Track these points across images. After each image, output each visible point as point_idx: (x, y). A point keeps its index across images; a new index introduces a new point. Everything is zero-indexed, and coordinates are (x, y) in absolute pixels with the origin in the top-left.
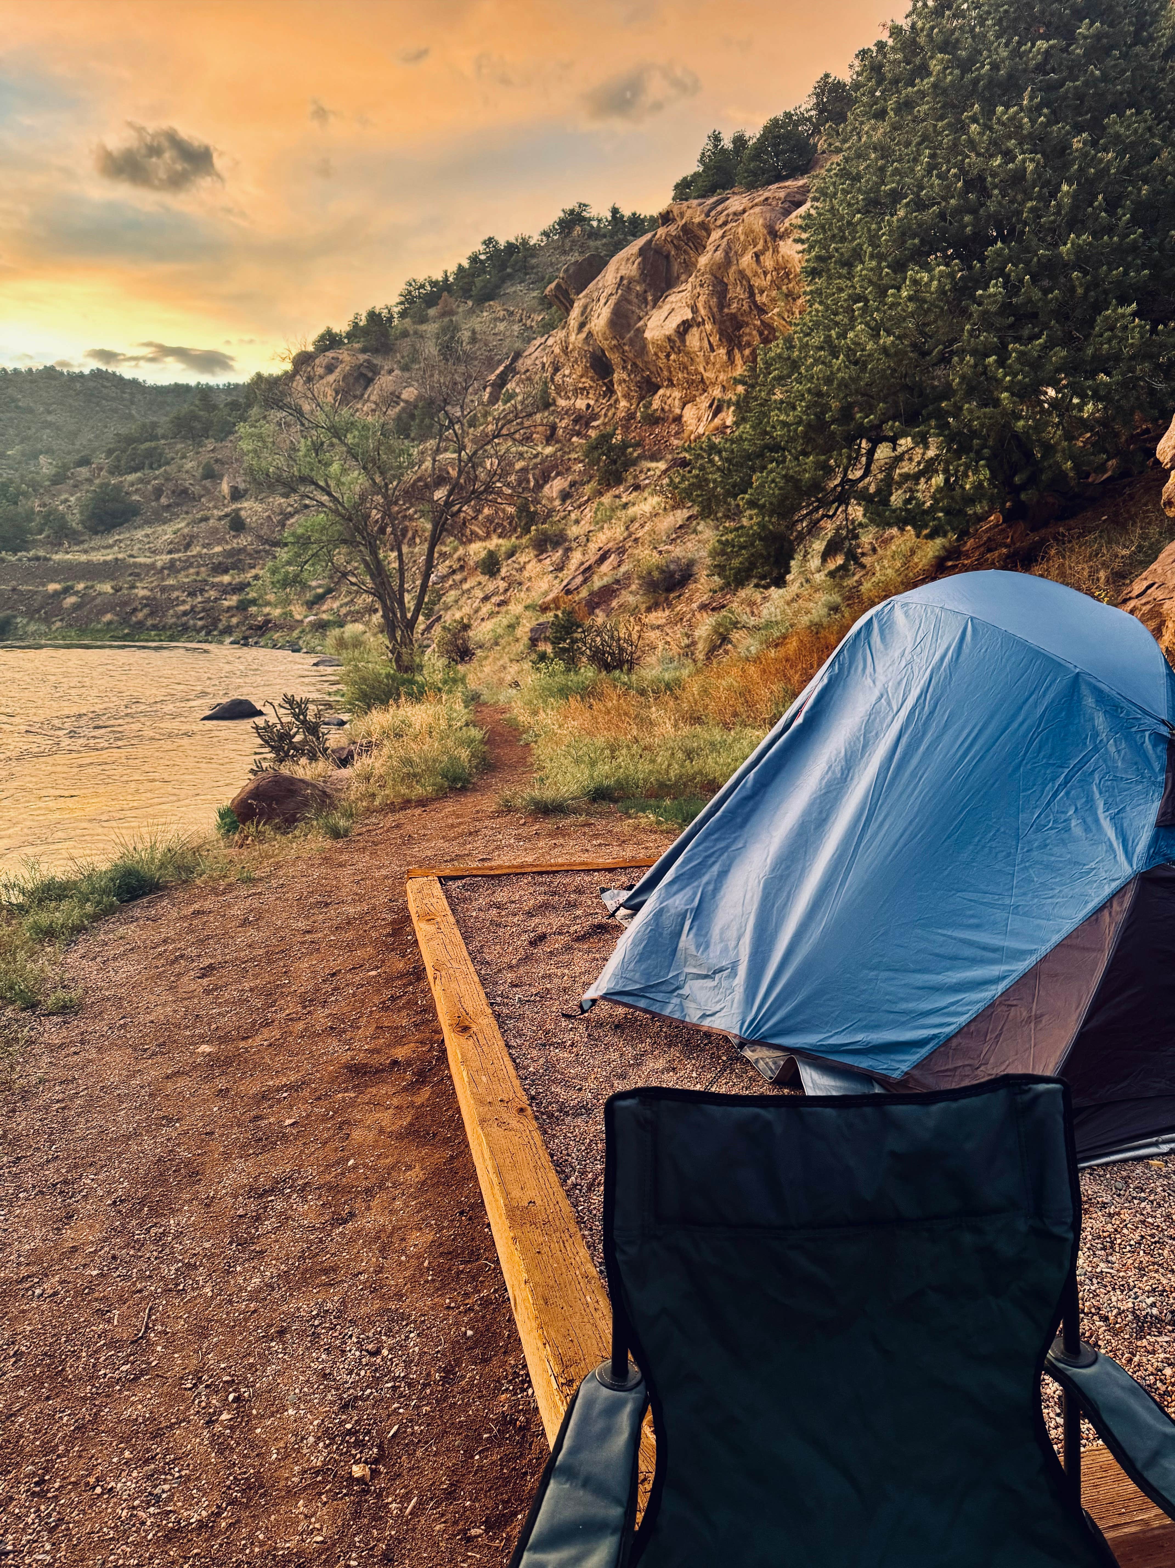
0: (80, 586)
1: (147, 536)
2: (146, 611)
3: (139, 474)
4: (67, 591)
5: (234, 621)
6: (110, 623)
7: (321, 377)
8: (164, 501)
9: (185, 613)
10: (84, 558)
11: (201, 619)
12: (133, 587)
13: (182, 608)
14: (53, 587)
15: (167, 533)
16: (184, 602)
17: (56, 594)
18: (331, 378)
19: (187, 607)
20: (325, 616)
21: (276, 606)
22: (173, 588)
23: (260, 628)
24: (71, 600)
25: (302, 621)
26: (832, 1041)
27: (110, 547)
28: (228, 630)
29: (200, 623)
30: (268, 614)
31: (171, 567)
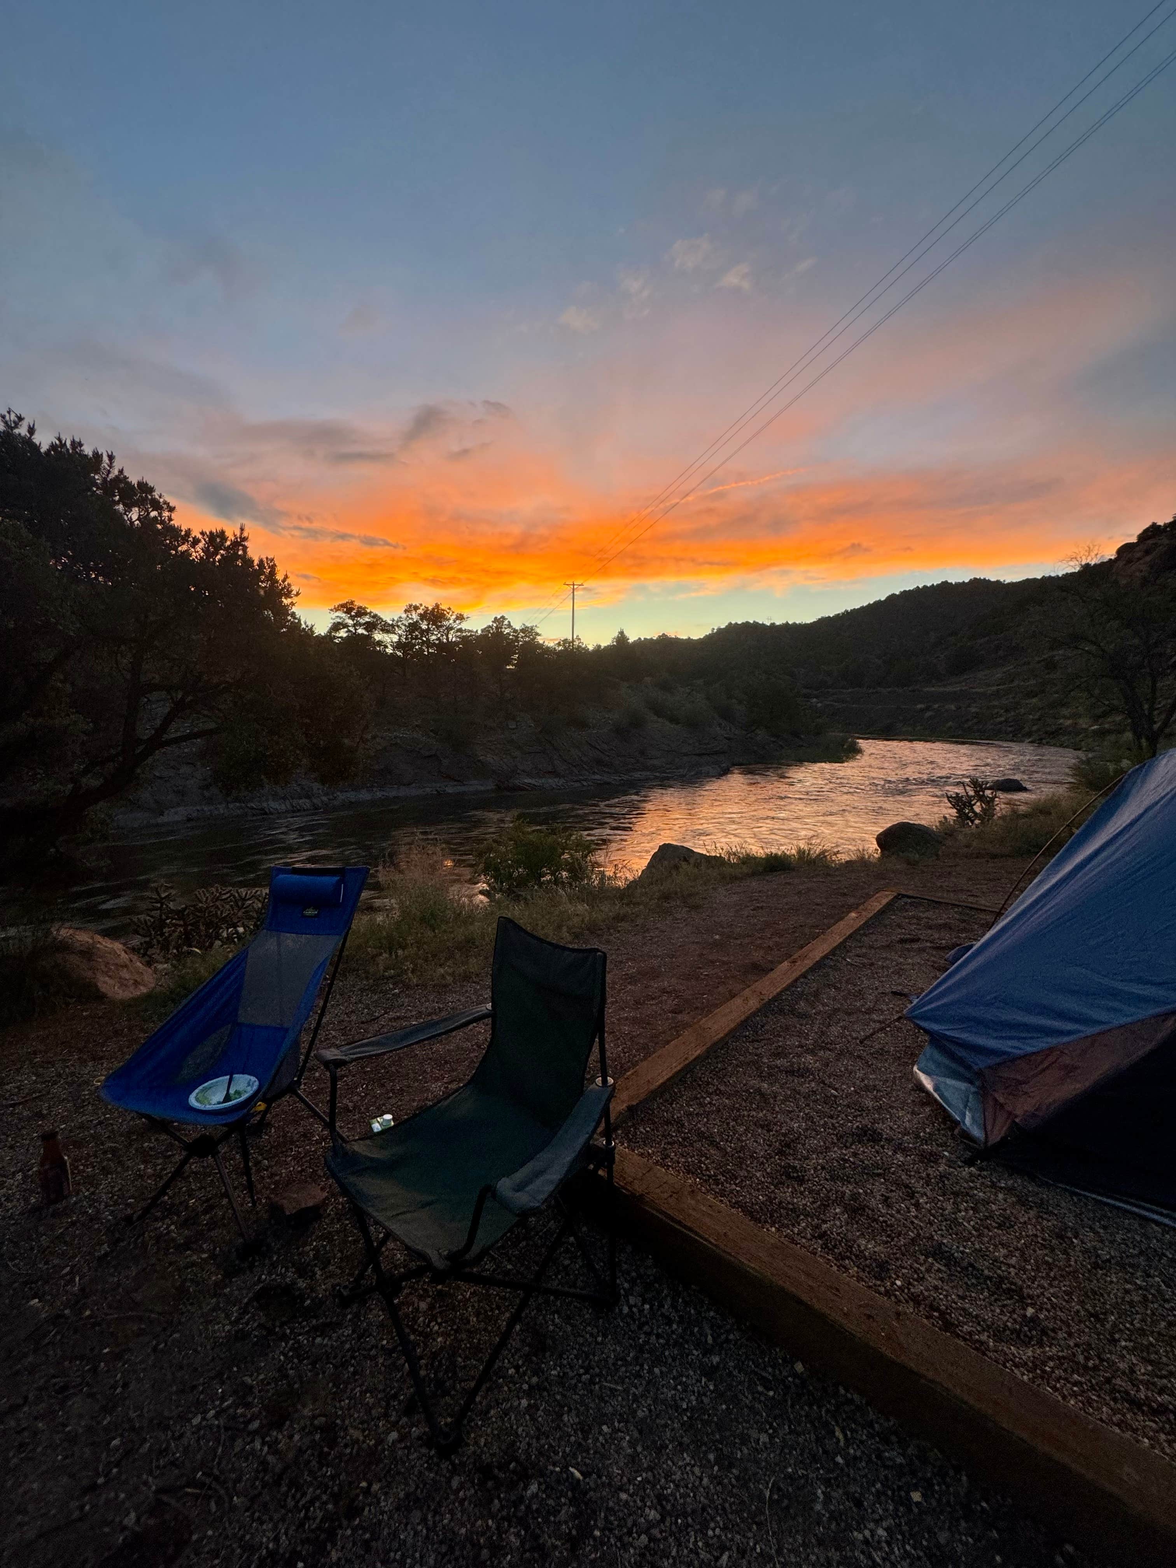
0: (936, 706)
1: (985, 675)
2: (975, 720)
3: (987, 638)
4: (928, 709)
5: (1035, 728)
6: (951, 727)
7: (1139, 559)
8: (1001, 653)
9: (1001, 723)
10: (942, 689)
11: (1010, 726)
12: (969, 706)
13: (999, 720)
14: (919, 706)
15: (999, 674)
16: (1001, 716)
17: (922, 710)
18: (1148, 558)
19: (1003, 719)
20: (1107, 726)
21: (1069, 719)
22: (995, 707)
23: (1053, 733)
24: (929, 714)
25: (1086, 729)
26: (948, 1033)
27: (960, 683)
28: (1029, 734)
29: (1010, 729)
30: (1061, 724)
31: (997, 695)
